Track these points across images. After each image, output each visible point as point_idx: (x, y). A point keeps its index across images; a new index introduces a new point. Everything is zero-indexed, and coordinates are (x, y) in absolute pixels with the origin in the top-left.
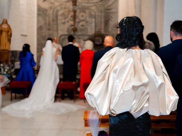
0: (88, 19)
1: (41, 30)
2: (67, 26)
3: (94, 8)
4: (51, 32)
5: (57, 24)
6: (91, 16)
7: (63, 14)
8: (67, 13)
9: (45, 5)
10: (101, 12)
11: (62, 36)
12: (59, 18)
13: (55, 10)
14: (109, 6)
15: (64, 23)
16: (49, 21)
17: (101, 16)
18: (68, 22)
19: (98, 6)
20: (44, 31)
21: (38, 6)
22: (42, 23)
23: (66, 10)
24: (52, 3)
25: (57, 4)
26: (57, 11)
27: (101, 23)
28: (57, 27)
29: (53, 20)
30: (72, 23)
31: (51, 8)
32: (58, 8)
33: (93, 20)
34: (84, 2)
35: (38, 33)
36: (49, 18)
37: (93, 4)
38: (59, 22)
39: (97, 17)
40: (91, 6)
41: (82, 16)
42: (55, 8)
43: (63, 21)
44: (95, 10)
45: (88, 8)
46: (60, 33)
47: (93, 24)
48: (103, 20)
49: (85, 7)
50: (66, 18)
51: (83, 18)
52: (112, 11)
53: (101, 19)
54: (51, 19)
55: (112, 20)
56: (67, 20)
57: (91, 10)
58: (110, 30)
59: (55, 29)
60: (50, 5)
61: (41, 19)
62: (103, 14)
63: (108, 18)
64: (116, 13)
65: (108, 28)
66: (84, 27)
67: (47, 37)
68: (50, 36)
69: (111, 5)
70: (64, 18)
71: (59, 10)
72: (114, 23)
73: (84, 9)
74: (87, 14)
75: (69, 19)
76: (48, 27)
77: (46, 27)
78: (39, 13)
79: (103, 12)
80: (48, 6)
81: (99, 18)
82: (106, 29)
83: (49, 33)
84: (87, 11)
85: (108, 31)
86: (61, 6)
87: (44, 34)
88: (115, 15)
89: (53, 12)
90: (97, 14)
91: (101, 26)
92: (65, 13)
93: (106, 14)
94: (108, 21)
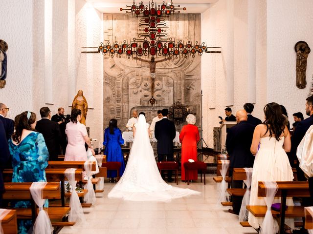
0: (165, 88)
1: (109, 102)
2: (140, 96)
3: (171, 75)
4: (121, 104)
5: (128, 95)
6: (168, 84)
7: (135, 82)
8: (140, 81)
9: (114, 73)
10: (180, 79)
11: (134, 108)
12: (130, 87)
13: (126, 78)
14: (191, 72)
15: (136, 93)
16: (118, 91)
17: (180, 84)
18: (141, 91)
19: (176, 72)
20: (112, 103)
21: (105, 72)
22: (110, 93)
23: (138, 78)
24: (122, 70)
26: (128, 79)
27: (181, 92)
28: (128, 98)
29: (123, 90)
30: (145, 92)
31: (120, 75)
32: (129, 75)
33: (172, 88)
34: (160, 67)
35: (105, 106)
36: (118, 87)
37: (170, 70)
38: (130, 91)
39: (175, 85)
40: (168, 73)
41: (158, 84)
42: (125, 75)
43: (135, 91)
44: (173, 77)
45: (165, 75)
46: (132, 105)
47: (172, 94)
48: (183, 88)
49: (161, 73)
50: (138, 87)
51: (159, 87)
52: (193, 77)
53: (180, 87)
54: (121, 89)
55: (193, 89)
56: (140, 89)
57: (168, 76)
58: (191, 100)
59: (126, 100)
60: (120, 72)
61: (108, 88)
62: (183, 81)
63: (188, 86)
64: (198, 79)
65: (189, 98)
66: (160, 98)
67: (116, 110)
68: (119, 109)
69: (192, 70)
70: (137, 87)
71: (130, 77)
72: (196, 92)
73: (160, 76)
74: (164, 81)
75: (142, 88)
76: (116, 98)
77: (114, 98)
78: (107, 82)
79: (183, 79)
80: (117, 74)
81: (178, 86)
82: (187, 100)
83: (117, 105)
84: (164, 78)
85: (189, 102)
86: (133, 73)
87: (112, 107)
88: (197, 83)
89: (123, 81)
90: (176, 81)
91: (181, 96)
92: (137, 81)
93: (187, 81)
94: (189, 89)
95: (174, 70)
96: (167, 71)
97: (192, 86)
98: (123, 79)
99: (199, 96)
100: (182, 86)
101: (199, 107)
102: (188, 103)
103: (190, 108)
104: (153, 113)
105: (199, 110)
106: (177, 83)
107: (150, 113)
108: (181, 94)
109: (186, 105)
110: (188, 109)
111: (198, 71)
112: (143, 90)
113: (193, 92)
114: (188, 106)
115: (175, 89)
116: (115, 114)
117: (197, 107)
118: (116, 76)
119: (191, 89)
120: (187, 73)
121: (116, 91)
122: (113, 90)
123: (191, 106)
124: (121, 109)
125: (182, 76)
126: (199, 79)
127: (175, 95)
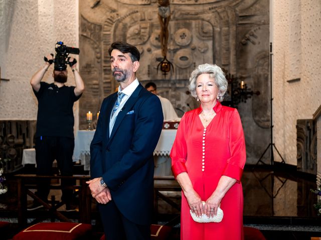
0: (196, 42)
1: (89, 72)
2: (148, 59)
3: (209, 16)
4: (111, 76)
6: (203, 35)
7: (138, 34)
8: (148, 30)
9: (98, 16)
10: (227, 24)
13: (121, 25)
14: (248, 8)
17: (228, 34)
18: (149, 50)
19: (219, 10)
20: (95, 74)
21: (82, 17)
22: (91, 56)
23: (143, 25)
24: (114, 11)
25: (123, 12)
26: (125, 28)
27: (228, 50)
30: (158, 53)
31: (110, 21)
32: (128, 20)
33: (210, 43)
34: (187, 2)
37: (207, 8)
39: (217, 36)
40: (203, 12)
41: (183, 36)
42: (119, 21)
44: (213, 21)
45: (196, 16)
47: (210, 54)
48: (232, 42)
49: (188, 14)
50: (144, 43)
51: (185, 41)
52: (255, 19)
53: (227, 40)
55: (254, 43)
56: (148, 46)
57: (203, 20)
58: (250, 65)
60: (109, 15)
61: (88, 47)
62: (233, 29)
63: (244, 37)
64: (264, 24)
65: (245, 62)
66: (187, 62)
67: (102, 88)
68: (109, 85)
69: (252, 5)
70: (142, 42)
71: (129, 25)
72: (259, 50)
73: (186, 19)
74: (194, 30)
75: (152, 45)
76: (104, 64)
77: (98, 65)
78: (85, 34)
79: (233, 24)
80: (104, 18)
81: (223, 38)
82: (241, 65)
83: (106, 79)
84: (194, 23)
85: (246, 69)
86: (134, 16)
87: (95, 82)
88: (260, 31)
89: (115, 31)
90: (218, 29)
91: (228, 58)
92: (142, 30)
93: (240, 28)
94: (245, 45)
95: (214, 5)
96: (200, 8)
97: (252, 38)
98: (116, 27)
99: (266, 57)
100: (231, 37)
101: (266, 79)
102: (243, 71)
103: (247, 81)
104: (173, 93)
105: (267, 85)
106: (220, 33)
107: (167, 92)
108: (229, 53)
109: (239, 75)
110: (243, 83)
111: (263, 6)
112: (153, 49)
113: (254, 50)
114: (242, 78)
115: (217, 44)
116: (100, 95)
117: (262, 79)
118: (103, 23)
119: (250, 44)
120: (242, 11)
121: (103, 52)
122: (98, 50)
123: (249, 77)
124: (113, 85)
125: (230, 17)
126: (267, 23)
127: (217, 57)
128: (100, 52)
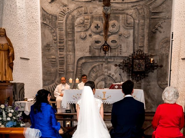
0: (122, 31)
1: (49, 50)
2: (89, 42)
3: (131, 11)
4: (64, 53)
5: (73, 40)
6: (128, 25)
7: (83, 23)
8: (89, 21)
9: (54, 9)
10: (144, 18)
11: (81, 58)
12: (76, 29)
13: (70, 16)
14: (158, 7)
15: (84, 39)
16: (61, 35)
17: (143, 25)
18: (90, 35)
19: (138, 8)
20: (53, 51)
21: (42, 9)
22: (50, 38)
23: (86, 17)
24: (65, 6)
25: (72, 6)
26: (74, 18)
27: (143, 36)
28: (74, 45)
29: (67, 34)
30: (97, 37)
31: (63, 13)
32: (75, 13)
33: (131, 31)
34: (116, 1)
35: (44, 55)
36: (61, 30)
37: (130, 5)
38: (77, 35)
39: (136, 27)
40: (128, 9)
41: (114, 26)
42: (69, 13)
43: (83, 34)
44: (134, 15)
45: (122, 12)
46: (79, 54)
47: (131, 39)
48: (146, 31)
49: (117, 10)
50: (87, 30)
51: (115, 30)
53: (143, 30)
54: (64, 32)
55: (160, 32)
56: (89, 32)
57: (127, 14)
59: (71, 47)
60: (62, 8)
61: (47, 32)
62: (147, 21)
63: (154, 27)
64: (168, 18)
65: (154, 45)
66: (115, 44)
67: (58, 61)
68: (62, 59)
69: (161, 5)
70: (85, 30)
71: (76, 16)
72: (164, 37)
73: (116, 13)
74: (121, 21)
75: (92, 31)
76: (59, 45)
77: (55, 45)
78: (45, 23)
79: (147, 18)
80: (59, 11)
81: (140, 27)
82: (151, 47)
83: (60, 55)
84: (121, 16)
85: (154, 50)
86: (80, 10)
87: (53, 57)
88: (165, 24)
89: (66, 21)
90: (137, 21)
91: (143, 42)
92: (86, 21)
93: (152, 21)
94: (155, 33)
95: (135, 4)
96: (126, 6)
97: (159, 28)
98: (67, 18)
99: (168, 42)
100: (146, 27)
101: (167, 57)
102: (152, 51)
103: (155, 58)
104: (106, 65)
105: (167, 61)
106: (138, 24)
107: (102, 65)
108: (144, 39)
109: (150, 54)
110: (152, 59)
111: (168, 6)
112: (93, 34)
113: (160, 36)
114: (152, 56)
115: (136, 32)
116: (57, 66)
117: (165, 57)
118: (58, 15)
119: (158, 32)
120: (154, 9)
121: (58, 36)
122: (54, 34)
123: (156, 55)
124: (65, 60)
125: (146, 13)
126: (170, 18)
127: (136, 41)
128: (56, 36)
